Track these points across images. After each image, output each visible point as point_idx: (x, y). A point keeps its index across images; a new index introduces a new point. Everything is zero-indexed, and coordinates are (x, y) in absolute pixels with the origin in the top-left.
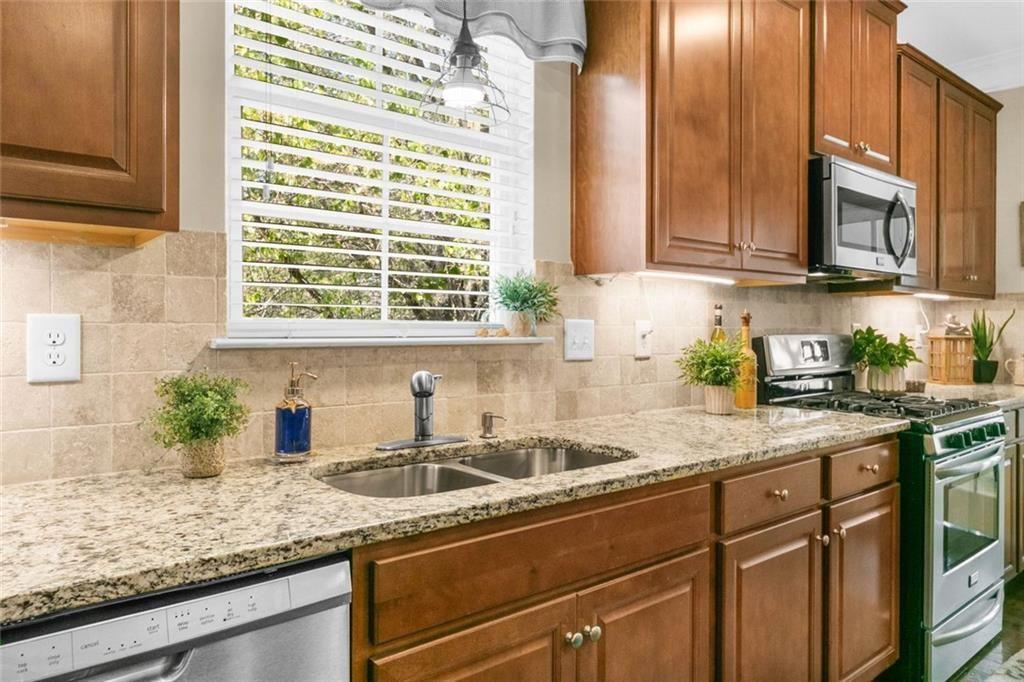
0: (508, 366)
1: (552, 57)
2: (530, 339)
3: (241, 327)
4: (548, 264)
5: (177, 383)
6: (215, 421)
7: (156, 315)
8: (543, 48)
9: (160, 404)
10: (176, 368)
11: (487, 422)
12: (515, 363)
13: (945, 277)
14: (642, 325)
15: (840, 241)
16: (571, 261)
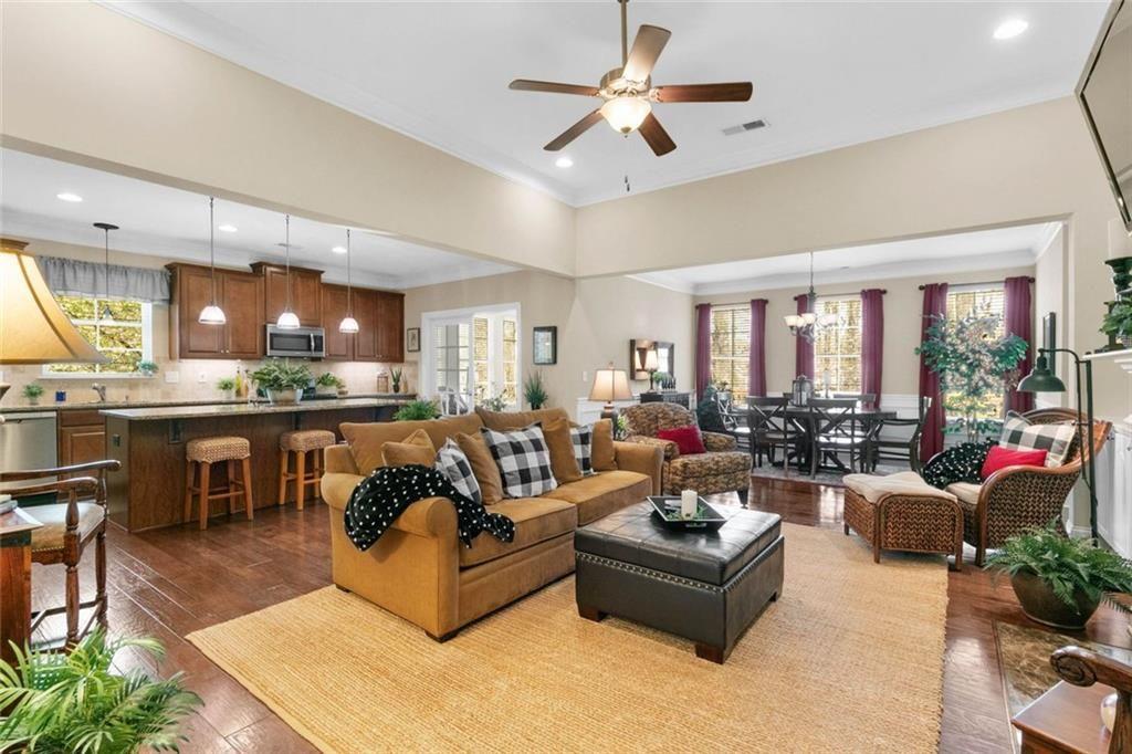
0: (140, 383)
1: (156, 303)
2: (147, 377)
4: (158, 357)
6: (37, 393)
7: (23, 372)
8: (153, 300)
9: (24, 389)
10: (29, 383)
11: (127, 398)
12: (143, 382)
13: (359, 356)
14: (201, 374)
15: (272, 348)
16: (168, 355)
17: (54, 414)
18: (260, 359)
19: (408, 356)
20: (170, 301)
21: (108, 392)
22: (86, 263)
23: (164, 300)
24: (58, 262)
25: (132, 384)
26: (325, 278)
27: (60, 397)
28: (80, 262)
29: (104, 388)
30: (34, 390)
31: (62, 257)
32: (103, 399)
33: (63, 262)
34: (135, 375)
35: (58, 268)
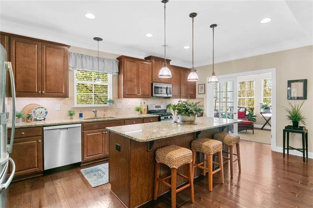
0: (108, 109)
2: (111, 106)
3: (76, 105)
4: (114, 97)
5: (69, 111)
6: (72, 114)
7: (67, 104)
8: (113, 73)
9: (68, 112)
10: (69, 109)
11: (104, 115)
12: (109, 109)
13: (182, 96)
14: (129, 104)
15: (155, 93)
16: (117, 97)
17: (80, 125)
18: (150, 98)
19: (198, 96)
20: (119, 73)
21: (97, 113)
22: (90, 56)
23: (117, 73)
24: (80, 56)
25: (105, 109)
26: (171, 63)
27: (81, 115)
28: (88, 56)
29: (96, 111)
30: (72, 113)
31: (81, 53)
32: (96, 116)
33: (82, 56)
34: (106, 105)
35: (80, 59)
